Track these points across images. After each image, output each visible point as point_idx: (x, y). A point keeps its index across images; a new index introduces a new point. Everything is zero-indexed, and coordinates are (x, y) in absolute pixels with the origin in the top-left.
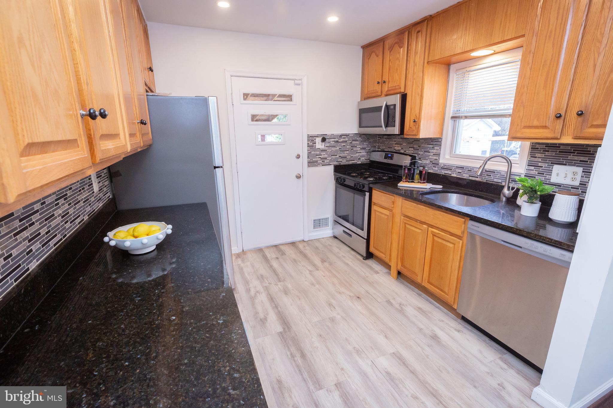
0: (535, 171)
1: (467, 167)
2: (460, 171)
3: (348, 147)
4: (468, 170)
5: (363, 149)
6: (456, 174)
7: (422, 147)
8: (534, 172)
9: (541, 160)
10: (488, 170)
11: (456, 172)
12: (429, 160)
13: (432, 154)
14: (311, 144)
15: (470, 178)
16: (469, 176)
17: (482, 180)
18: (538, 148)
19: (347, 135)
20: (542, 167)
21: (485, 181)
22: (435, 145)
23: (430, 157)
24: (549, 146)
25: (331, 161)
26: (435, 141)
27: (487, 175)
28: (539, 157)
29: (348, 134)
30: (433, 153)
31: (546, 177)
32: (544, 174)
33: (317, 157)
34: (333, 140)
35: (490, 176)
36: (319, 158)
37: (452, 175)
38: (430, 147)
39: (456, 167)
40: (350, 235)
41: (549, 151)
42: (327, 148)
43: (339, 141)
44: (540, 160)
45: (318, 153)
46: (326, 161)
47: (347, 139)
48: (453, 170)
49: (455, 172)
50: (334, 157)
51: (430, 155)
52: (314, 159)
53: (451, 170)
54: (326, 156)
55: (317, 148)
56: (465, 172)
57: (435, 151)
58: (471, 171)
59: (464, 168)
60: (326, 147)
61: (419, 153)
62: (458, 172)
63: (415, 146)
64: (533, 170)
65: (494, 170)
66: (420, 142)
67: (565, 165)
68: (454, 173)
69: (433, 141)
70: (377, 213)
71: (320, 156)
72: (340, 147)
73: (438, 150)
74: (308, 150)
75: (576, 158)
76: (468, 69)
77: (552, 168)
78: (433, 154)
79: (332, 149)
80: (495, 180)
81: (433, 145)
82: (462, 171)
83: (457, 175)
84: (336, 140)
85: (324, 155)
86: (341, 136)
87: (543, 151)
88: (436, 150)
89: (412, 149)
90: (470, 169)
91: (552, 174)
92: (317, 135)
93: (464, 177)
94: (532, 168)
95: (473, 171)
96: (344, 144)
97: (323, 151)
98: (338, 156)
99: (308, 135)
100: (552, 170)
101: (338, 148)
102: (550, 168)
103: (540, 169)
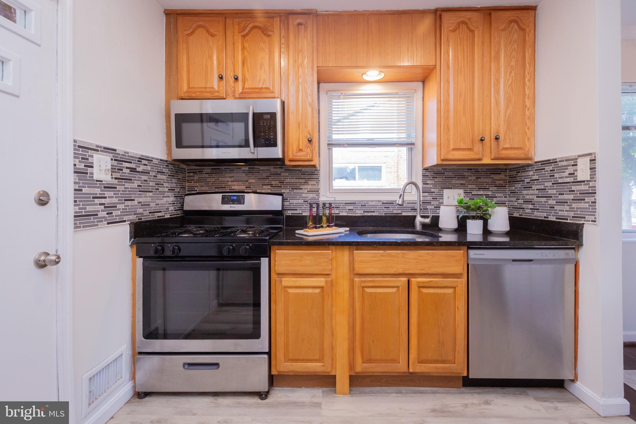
0: (430, 196)
1: (360, 202)
2: (351, 207)
3: (151, 184)
4: (361, 206)
5: (171, 190)
6: (345, 212)
7: (286, 182)
8: (429, 198)
9: (433, 186)
10: (385, 202)
11: (346, 210)
12: (302, 199)
13: (306, 191)
14: (82, 166)
15: (366, 214)
16: (364, 212)
17: (380, 214)
18: (428, 176)
19: (150, 160)
20: (434, 192)
21: (384, 215)
22: (308, 178)
23: (304, 195)
24: (436, 173)
25: (125, 212)
26: (307, 174)
27: (385, 208)
28: (430, 184)
29: (152, 158)
30: (308, 189)
31: (439, 201)
32: (437, 199)
33: (97, 201)
34: (128, 165)
35: (389, 208)
36: (100, 204)
37: (341, 215)
38: (302, 183)
39: (345, 203)
40: (216, 365)
41: (437, 178)
42: (116, 182)
43: (138, 169)
44: (431, 186)
45: (98, 191)
46: (115, 213)
47: (149, 168)
48: (341, 207)
49: (344, 210)
50: (129, 203)
51: (303, 193)
52: (89, 208)
53: (339, 208)
54: (115, 200)
55: (95, 178)
56: (358, 208)
57: (309, 187)
58: (366, 205)
59: (356, 203)
60: (116, 178)
61: (283, 191)
62: (349, 210)
63: (273, 183)
64: (428, 196)
65: (392, 201)
66: (283, 176)
67: (451, 188)
68: (343, 212)
69: (305, 174)
70: (291, 291)
71: (103, 201)
72: (140, 184)
73: (315, 185)
74: (75, 183)
75: (457, 182)
76: (344, 92)
77: (443, 192)
78: (308, 191)
79: (127, 185)
80: (395, 212)
81: (306, 178)
82: (354, 208)
83: (347, 214)
84: (133, 166)
85: (111, 198)
86: (140, 159)
87: (432, 178)
88: (311, 185)
89: (269, 187)
90: (364, 203)
91: (444, 198)
92: (97, 146)
93: (358, 214)
94: (427, 194)
95: (368, 205)
96: (145, 178)
97: (109, 187)
98: (136, 203)
99: (75, 141)
100: (443, 195)
101: (135, 185)
102: (441, 192)
103: (433, 194)
